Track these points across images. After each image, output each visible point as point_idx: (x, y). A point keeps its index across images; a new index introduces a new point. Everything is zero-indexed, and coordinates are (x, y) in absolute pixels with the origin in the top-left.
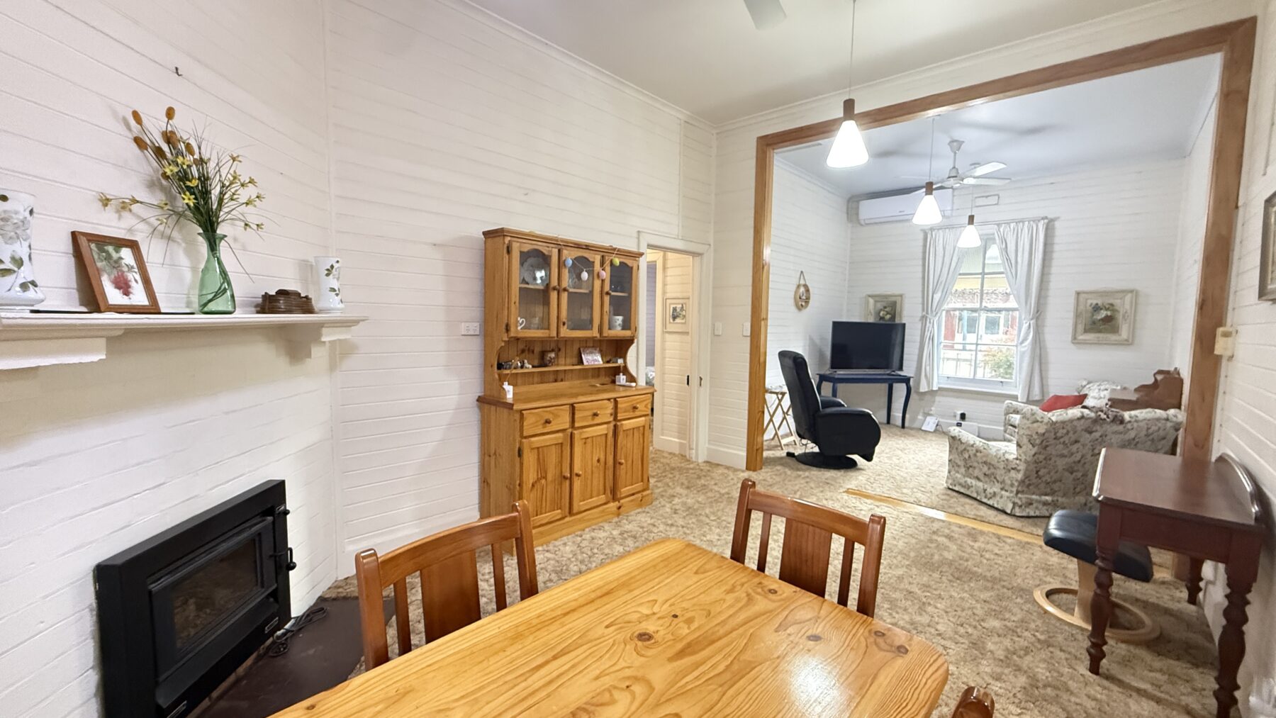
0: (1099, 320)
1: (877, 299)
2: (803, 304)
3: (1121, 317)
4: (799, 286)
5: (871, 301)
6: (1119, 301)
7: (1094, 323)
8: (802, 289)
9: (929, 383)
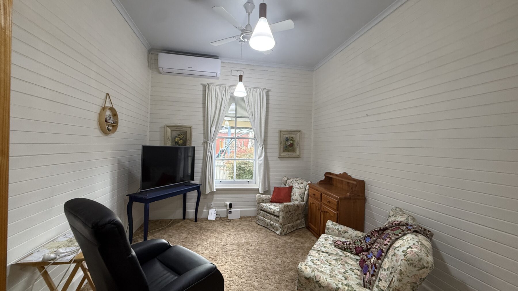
0: (288, 145)
1: (173, 128)
2: (111, 128)
3: (296, 144)
4: (104, 108)
5: (169, 130)
6: (295, 136)
7: (286, 147)
8: (108, 113)
9: (211, 187)
